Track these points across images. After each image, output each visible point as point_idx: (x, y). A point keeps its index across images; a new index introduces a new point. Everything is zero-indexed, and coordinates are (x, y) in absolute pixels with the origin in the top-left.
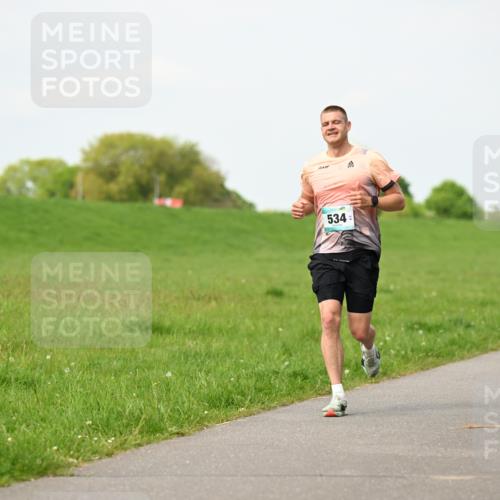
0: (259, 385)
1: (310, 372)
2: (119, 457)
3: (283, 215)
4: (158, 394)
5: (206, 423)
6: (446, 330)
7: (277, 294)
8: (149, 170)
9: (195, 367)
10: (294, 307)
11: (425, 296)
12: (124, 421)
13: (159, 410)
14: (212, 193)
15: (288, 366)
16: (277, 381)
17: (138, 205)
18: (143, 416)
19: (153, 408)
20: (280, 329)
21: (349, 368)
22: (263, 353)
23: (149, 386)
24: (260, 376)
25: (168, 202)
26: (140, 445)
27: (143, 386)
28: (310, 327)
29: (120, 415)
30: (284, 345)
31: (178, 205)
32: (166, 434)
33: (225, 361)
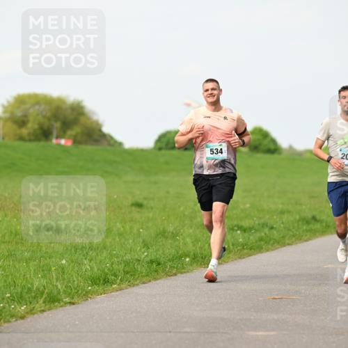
0: (127, 269)
1: (162, 260)
2: (30, 319)
3: (142, 150)
4: (56, 275)
5: (90, 296)
6: (256, 231)
7: (139, 205)
8: (49, 119)
9: (81, 256)
10: (151, 215)
11: (242, 207)
12: (33, 294)
13: (57, 286)
14: (94, 135)
15: (147, 256)
16: (139, 267)
17: (42, 143)
18: (46, 291)
19: (53, 285)
20: (141, 230)
21: (189, 257)
22: (129, 247)
23: (50, 270)
24: (127, 263)
25: (63, 142)
26: (44, 311)
27: (46, 270)
28: (162, 229)
29: (30, 290)
30: (144, 241)
31: (69, 144)
32: (62, 303)
33: (103, 252)
